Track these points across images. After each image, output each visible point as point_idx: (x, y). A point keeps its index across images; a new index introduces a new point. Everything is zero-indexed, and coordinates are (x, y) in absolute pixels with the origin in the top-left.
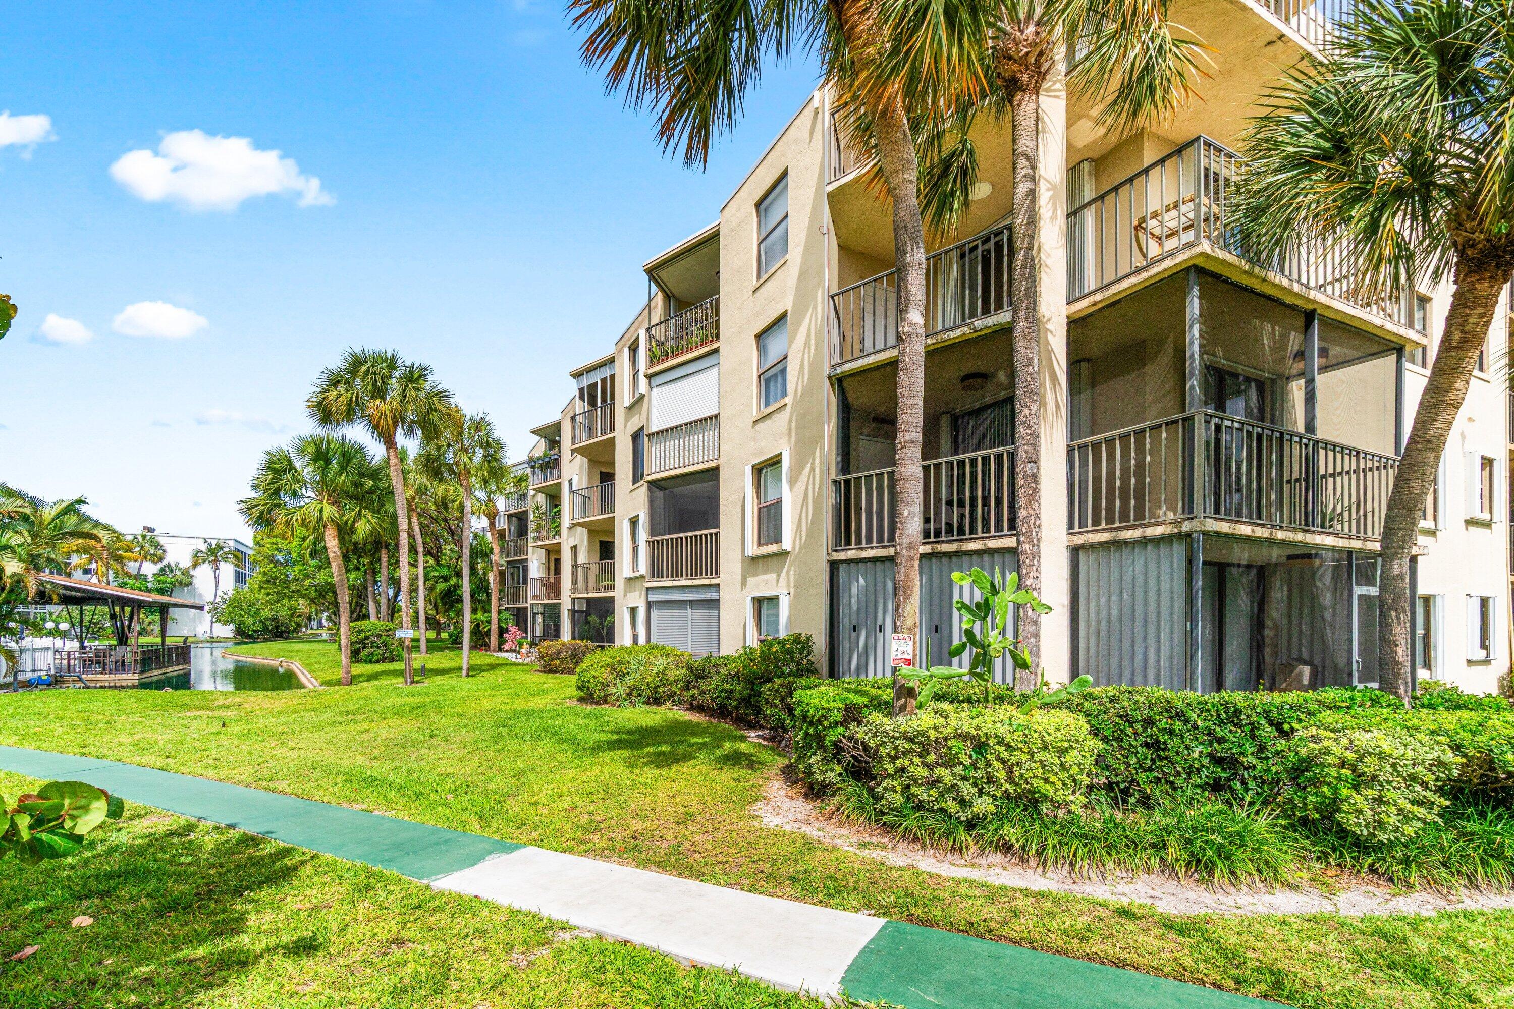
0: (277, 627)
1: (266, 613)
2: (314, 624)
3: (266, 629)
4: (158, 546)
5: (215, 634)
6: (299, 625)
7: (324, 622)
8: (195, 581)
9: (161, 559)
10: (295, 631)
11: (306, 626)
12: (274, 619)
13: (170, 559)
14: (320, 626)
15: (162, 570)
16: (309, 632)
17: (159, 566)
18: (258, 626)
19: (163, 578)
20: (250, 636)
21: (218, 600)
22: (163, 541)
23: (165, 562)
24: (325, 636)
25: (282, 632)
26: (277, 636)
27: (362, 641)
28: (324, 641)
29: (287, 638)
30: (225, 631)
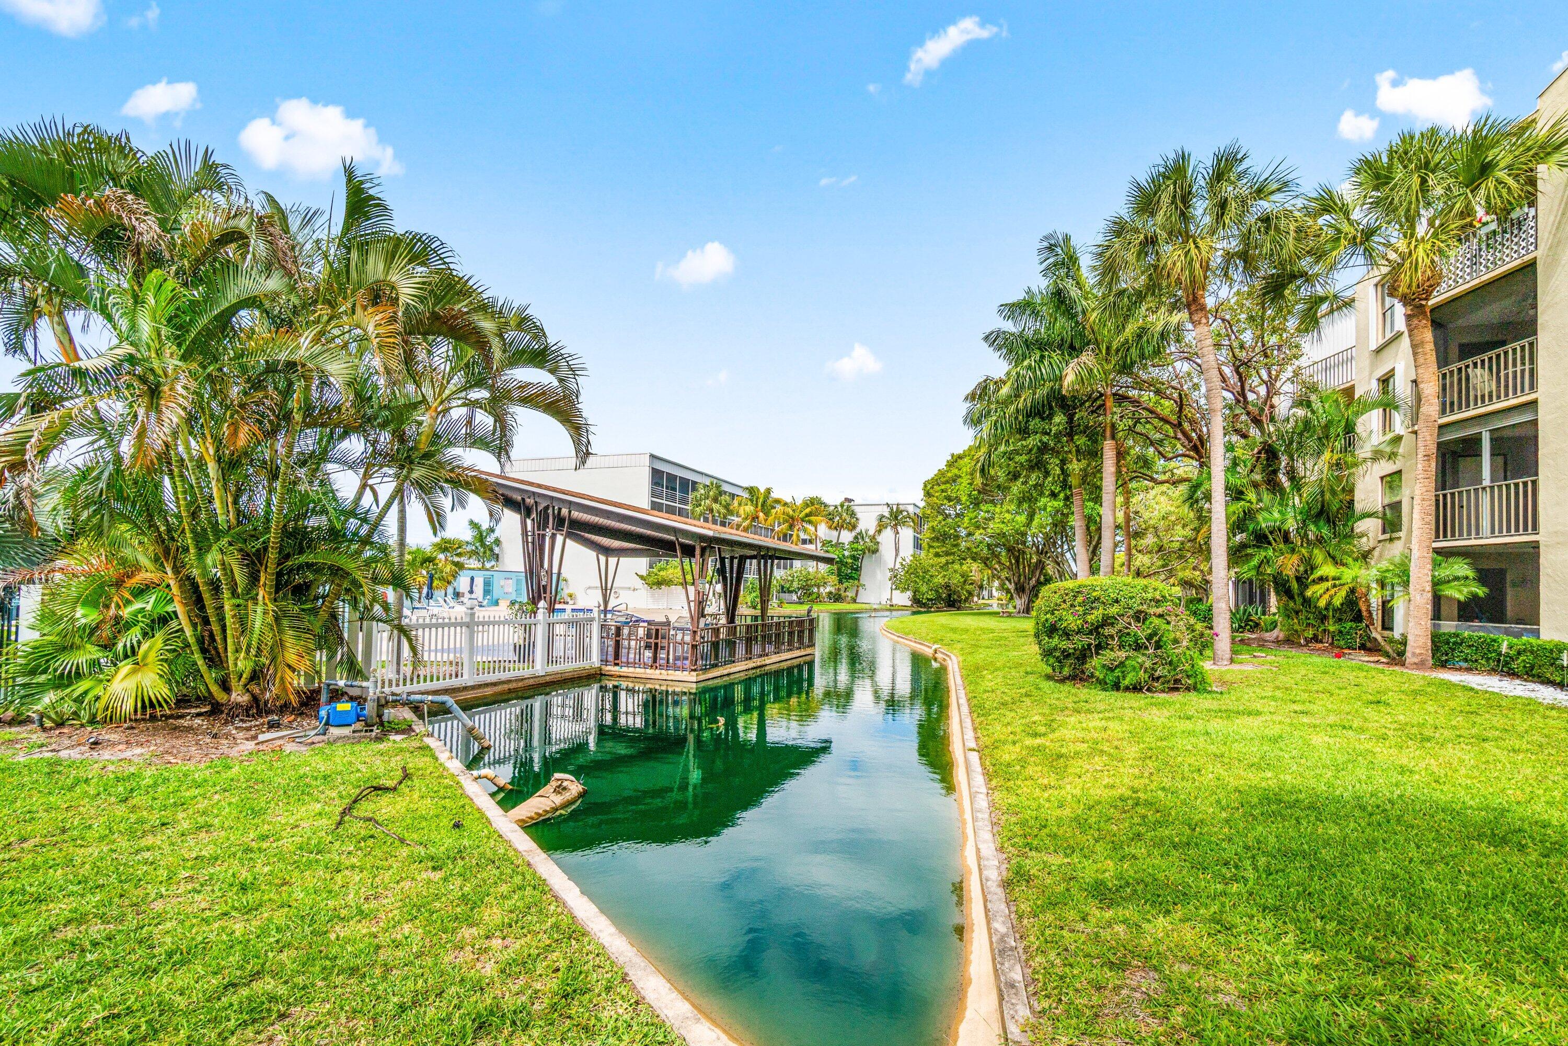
0: (949, 595)
1: (939, 580)
2: (985, 593)
3: (939, 598)
4: (853, 515)
5: (894, 602)
6: (970, 594)
7: (995, 593)
8: (881, 548)
9: (854, 527)
10: (966, 600)
11: (978, 596)
12: (947, 586)
13: (861, 526)
14: (991, 596)
15: (856, 538)
16: (981, 601)
17: (854, 534)
18: (931, 595)
19: (855, 546)
20: (924, 605)
21: (898, 566)
22: (856, 509)
23: (858, 530)
24: (996, 609)
25: (955, 601)
26: (949, 606)
27: (1096, 629)
28: (995, 614)
29: (959, 609)
30: (903, 598)
